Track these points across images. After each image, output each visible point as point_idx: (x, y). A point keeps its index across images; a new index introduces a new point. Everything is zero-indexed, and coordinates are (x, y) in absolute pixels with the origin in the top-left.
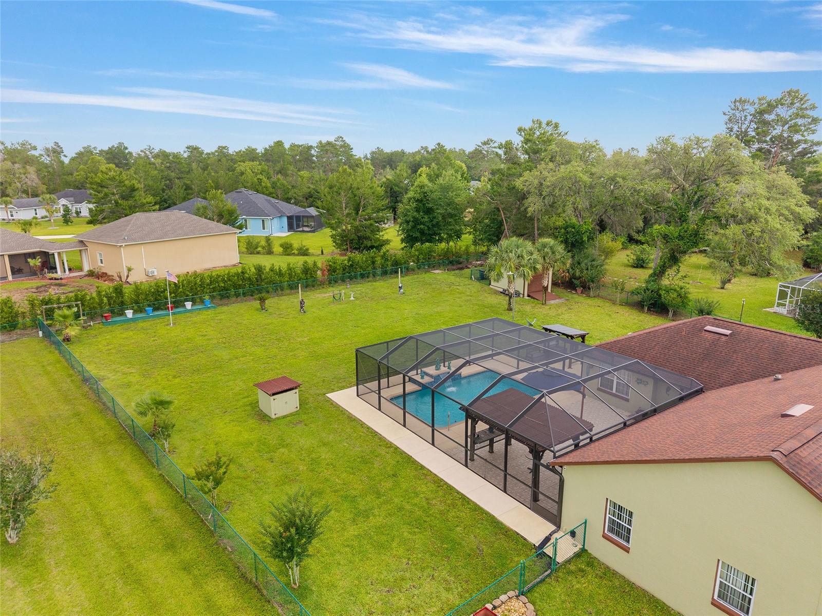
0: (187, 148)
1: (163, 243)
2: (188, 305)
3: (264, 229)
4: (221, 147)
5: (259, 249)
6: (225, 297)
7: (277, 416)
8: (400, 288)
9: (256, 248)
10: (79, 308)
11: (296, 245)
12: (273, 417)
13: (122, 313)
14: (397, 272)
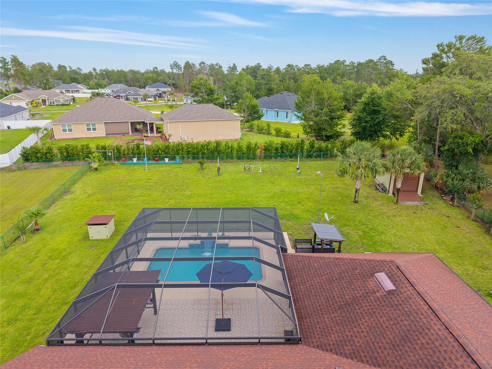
0: (287, 66)
1: (192, 122)
2: (167, 160)
3: (287, 118)
4: (307, 65)
5: (264, 131)
6: (196, 158)
7: (93, 238)
8: (298, 169)
9: (262, 130)
10: (111, 154)
11: (283, 131)
12: (91, 238)
13: (131, 159)
14: (297, 157)
